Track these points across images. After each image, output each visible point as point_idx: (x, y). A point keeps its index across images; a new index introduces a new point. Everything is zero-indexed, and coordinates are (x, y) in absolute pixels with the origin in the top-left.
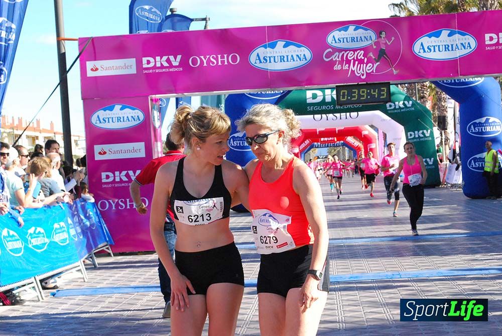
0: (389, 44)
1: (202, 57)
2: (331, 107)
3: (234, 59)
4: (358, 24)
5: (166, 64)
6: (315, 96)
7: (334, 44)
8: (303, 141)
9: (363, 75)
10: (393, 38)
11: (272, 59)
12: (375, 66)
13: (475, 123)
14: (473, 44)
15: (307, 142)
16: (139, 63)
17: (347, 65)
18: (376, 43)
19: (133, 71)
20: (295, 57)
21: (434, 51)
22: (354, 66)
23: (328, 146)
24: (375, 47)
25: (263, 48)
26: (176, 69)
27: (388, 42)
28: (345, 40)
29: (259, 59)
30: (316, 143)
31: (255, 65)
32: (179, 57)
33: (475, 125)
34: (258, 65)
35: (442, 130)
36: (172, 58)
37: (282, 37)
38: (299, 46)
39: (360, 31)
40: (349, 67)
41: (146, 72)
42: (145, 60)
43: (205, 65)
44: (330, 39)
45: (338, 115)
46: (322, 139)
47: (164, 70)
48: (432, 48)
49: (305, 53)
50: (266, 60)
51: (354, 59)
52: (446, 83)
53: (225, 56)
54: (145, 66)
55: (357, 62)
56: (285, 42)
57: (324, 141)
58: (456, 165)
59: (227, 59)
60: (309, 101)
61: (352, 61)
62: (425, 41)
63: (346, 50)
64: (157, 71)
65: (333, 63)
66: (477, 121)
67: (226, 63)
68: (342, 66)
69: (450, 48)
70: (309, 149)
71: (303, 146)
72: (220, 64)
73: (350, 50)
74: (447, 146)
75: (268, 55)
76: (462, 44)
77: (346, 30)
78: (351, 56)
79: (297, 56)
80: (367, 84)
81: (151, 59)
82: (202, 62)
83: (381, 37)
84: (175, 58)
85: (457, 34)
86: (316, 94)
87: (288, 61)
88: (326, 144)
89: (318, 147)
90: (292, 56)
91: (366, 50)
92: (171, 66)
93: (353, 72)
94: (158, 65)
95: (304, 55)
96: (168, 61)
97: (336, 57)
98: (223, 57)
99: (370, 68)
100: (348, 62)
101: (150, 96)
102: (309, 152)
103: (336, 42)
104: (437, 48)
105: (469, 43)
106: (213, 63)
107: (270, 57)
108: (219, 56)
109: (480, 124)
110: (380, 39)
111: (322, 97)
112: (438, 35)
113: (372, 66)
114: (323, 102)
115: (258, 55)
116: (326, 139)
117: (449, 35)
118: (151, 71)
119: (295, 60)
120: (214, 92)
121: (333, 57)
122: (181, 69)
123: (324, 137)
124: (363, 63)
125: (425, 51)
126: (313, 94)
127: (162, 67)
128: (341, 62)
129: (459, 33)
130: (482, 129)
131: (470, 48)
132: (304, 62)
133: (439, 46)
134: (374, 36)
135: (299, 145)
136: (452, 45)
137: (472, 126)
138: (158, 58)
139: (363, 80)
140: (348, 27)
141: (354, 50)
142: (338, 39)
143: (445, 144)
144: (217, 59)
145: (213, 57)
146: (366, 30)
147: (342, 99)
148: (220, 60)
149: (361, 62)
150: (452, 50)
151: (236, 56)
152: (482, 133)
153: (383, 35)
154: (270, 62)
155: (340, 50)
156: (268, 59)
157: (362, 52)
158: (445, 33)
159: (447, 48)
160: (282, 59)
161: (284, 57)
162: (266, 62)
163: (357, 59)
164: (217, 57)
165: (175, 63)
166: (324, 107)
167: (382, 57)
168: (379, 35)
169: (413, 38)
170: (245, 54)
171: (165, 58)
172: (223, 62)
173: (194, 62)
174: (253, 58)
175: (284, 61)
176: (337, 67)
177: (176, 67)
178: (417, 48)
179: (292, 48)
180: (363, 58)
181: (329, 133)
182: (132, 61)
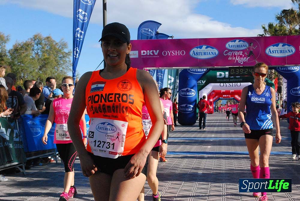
0: (254, 49)
1: (168, 51)
2: (228, 80)
3: (183, 53)
4: (241, 39)
5: (152, 54)
6: (221, 75)
7: (229, 48)
8: (215, 96)
9: (242, 62)
10: (256, 46)
11: (200, 54)
12: (248, 59)
13: (294, 89)
14: (294, 50)
15: (217, 97)
16: (140, 53)
17: (235, 58)
18: (248, 48)
19: (137, 56)
20: (211, 53)
21: (275, 53)
22: (238, 58)
23: (226, 99)
24: (248, 50)
25: (196, 48)
26: (156, 57)
27: (254, 48)
28: (234, 46)
29: (194, 53)
30: (221, 98)
31: (192, 56)
32: (158, 51)
33: (294, 90)
34: (194, 56)
35: (279, 93)
36: (154, 51)
37: (205, 44)
38: (213, 48)
39: (241, 42)
40: (235, 59)
41: (143, 57)
42: (142, 52)
43: (169, 55)
44: (227, 46)
45: (231, 84)
46: (224, 96)
47: (151, 57)
48: (274, 52)
49: (216, 51)
50: (197, 54)
51: (238, 55)
52: (281, 70)
53: (179, 51)
54: (142, 54)
55: (239, 57)
56: (206, 46)
57: (225, 97)
58: (285, 109)
59: (180, 53)
60: (218, 77)
61: (237, 56)
62: (272, 48)
63: (234, 51)
64: (148, 57)
65: (228, 56)
66: (295, 88)
67: (179, 55)
68: (232, 58)
69: (283, 52)
70: (218, 100)
71: (215, 98)
72: (176, 55)
73: (236, 51)
74: (281, 101)
75: (198, 52)
76: (288, 50)
77: (235, 41)
78: (236, 53)
79: (212, 52)
80: (243, 67)
81: (145, 52)
82: (168, 53)
83: (251, 45)
84: (156, 52)
85: (286, 46)
86: (221, 74)
87: (207, 55)
88: (225, 98)
89: (222, 100)
90: (209, 52)
91: (243, 51)
92: (154, 55)
93: (237, 61)
94: (148, 54)
95: (215, 52)
96: (153, 52)
97: (230, 54)
98: (177, 52)
99: (245, 59)
100: (235, 56)
101: (144, 68)
102: (217, 102)
103: (230, 47)
104: (277, 52)
105: (292, 50)
106: (173, 54)
107: (199, 53)
108: (176, 51)
109: (297, 90)
110: (250, 47)
111: (224, 76)
112: (277, 46)
113: (246, 58)
114: (225, 78)
115: (194, 51)
116: (226, 96)
117: (283, 46)
118: (145, 57)
119: (211, 54)
120: (173, 68)
121: (228, 53)
122: (159, 56)
123: (225, 95)
124: (242, 57)
125: (271, 53)
126: (220, 74)
127: (150, 55)
128: (232, 56)
129: (287, 45)
130: (297, 92)
131: (292, 52)
132: (214, 56)
133: (278, 51)
134: (247, 45)
135: (213, 98)
136: (284, 50)
137: (293, 91)
138: (148, 51)
139: (241, 65)
140: (236, 40)
141: (238, 51)
142: (231, 46)
143: (280, 100)
144: (175, 53)
145: (173, 52)
146: (244, 42)
147: (231, 73)
148: (176, 53)
149: (241, 56)
150: (284, 53)
151: (184, 52)
152: (297, 94)
153: (252, 44)
154: (199, 55)
155: (231, 51)
156: (198, 53)
157: (242, 52)
158: (281, 45)
159: (281, 52)
160: (205, 54)
161: (206, 53)
162: (197, 55)
163: (239, 55)
164: (175, 52)
165: (156, 54)
166: (225, 80)
167: (251, 55)
168: (250, 44)
169: (266, 46)
170: (188, 51)
171: (151, 51)
172: (178, 54)
173: (165, 53)
174: (191, 53)
175: (206, 55)
176: (230, 58)
177: (156, 55)
178: (267, 51)
179: (209, 49)
180: (242, 55)
181: (227, 93)
182: (137, 52)
